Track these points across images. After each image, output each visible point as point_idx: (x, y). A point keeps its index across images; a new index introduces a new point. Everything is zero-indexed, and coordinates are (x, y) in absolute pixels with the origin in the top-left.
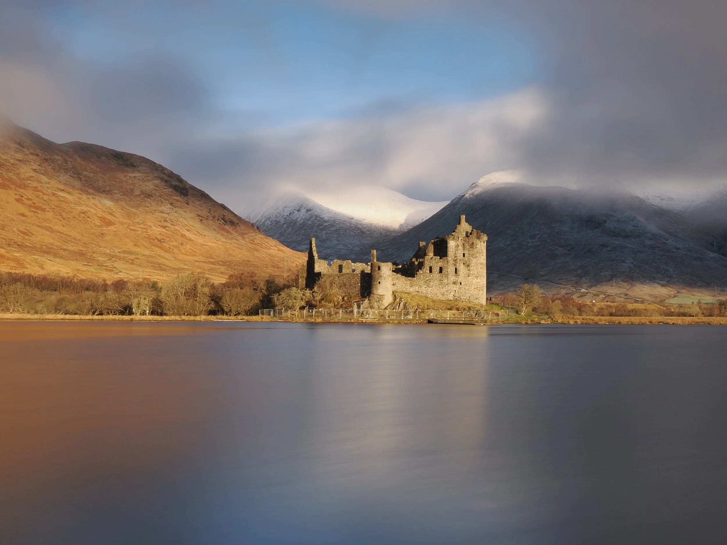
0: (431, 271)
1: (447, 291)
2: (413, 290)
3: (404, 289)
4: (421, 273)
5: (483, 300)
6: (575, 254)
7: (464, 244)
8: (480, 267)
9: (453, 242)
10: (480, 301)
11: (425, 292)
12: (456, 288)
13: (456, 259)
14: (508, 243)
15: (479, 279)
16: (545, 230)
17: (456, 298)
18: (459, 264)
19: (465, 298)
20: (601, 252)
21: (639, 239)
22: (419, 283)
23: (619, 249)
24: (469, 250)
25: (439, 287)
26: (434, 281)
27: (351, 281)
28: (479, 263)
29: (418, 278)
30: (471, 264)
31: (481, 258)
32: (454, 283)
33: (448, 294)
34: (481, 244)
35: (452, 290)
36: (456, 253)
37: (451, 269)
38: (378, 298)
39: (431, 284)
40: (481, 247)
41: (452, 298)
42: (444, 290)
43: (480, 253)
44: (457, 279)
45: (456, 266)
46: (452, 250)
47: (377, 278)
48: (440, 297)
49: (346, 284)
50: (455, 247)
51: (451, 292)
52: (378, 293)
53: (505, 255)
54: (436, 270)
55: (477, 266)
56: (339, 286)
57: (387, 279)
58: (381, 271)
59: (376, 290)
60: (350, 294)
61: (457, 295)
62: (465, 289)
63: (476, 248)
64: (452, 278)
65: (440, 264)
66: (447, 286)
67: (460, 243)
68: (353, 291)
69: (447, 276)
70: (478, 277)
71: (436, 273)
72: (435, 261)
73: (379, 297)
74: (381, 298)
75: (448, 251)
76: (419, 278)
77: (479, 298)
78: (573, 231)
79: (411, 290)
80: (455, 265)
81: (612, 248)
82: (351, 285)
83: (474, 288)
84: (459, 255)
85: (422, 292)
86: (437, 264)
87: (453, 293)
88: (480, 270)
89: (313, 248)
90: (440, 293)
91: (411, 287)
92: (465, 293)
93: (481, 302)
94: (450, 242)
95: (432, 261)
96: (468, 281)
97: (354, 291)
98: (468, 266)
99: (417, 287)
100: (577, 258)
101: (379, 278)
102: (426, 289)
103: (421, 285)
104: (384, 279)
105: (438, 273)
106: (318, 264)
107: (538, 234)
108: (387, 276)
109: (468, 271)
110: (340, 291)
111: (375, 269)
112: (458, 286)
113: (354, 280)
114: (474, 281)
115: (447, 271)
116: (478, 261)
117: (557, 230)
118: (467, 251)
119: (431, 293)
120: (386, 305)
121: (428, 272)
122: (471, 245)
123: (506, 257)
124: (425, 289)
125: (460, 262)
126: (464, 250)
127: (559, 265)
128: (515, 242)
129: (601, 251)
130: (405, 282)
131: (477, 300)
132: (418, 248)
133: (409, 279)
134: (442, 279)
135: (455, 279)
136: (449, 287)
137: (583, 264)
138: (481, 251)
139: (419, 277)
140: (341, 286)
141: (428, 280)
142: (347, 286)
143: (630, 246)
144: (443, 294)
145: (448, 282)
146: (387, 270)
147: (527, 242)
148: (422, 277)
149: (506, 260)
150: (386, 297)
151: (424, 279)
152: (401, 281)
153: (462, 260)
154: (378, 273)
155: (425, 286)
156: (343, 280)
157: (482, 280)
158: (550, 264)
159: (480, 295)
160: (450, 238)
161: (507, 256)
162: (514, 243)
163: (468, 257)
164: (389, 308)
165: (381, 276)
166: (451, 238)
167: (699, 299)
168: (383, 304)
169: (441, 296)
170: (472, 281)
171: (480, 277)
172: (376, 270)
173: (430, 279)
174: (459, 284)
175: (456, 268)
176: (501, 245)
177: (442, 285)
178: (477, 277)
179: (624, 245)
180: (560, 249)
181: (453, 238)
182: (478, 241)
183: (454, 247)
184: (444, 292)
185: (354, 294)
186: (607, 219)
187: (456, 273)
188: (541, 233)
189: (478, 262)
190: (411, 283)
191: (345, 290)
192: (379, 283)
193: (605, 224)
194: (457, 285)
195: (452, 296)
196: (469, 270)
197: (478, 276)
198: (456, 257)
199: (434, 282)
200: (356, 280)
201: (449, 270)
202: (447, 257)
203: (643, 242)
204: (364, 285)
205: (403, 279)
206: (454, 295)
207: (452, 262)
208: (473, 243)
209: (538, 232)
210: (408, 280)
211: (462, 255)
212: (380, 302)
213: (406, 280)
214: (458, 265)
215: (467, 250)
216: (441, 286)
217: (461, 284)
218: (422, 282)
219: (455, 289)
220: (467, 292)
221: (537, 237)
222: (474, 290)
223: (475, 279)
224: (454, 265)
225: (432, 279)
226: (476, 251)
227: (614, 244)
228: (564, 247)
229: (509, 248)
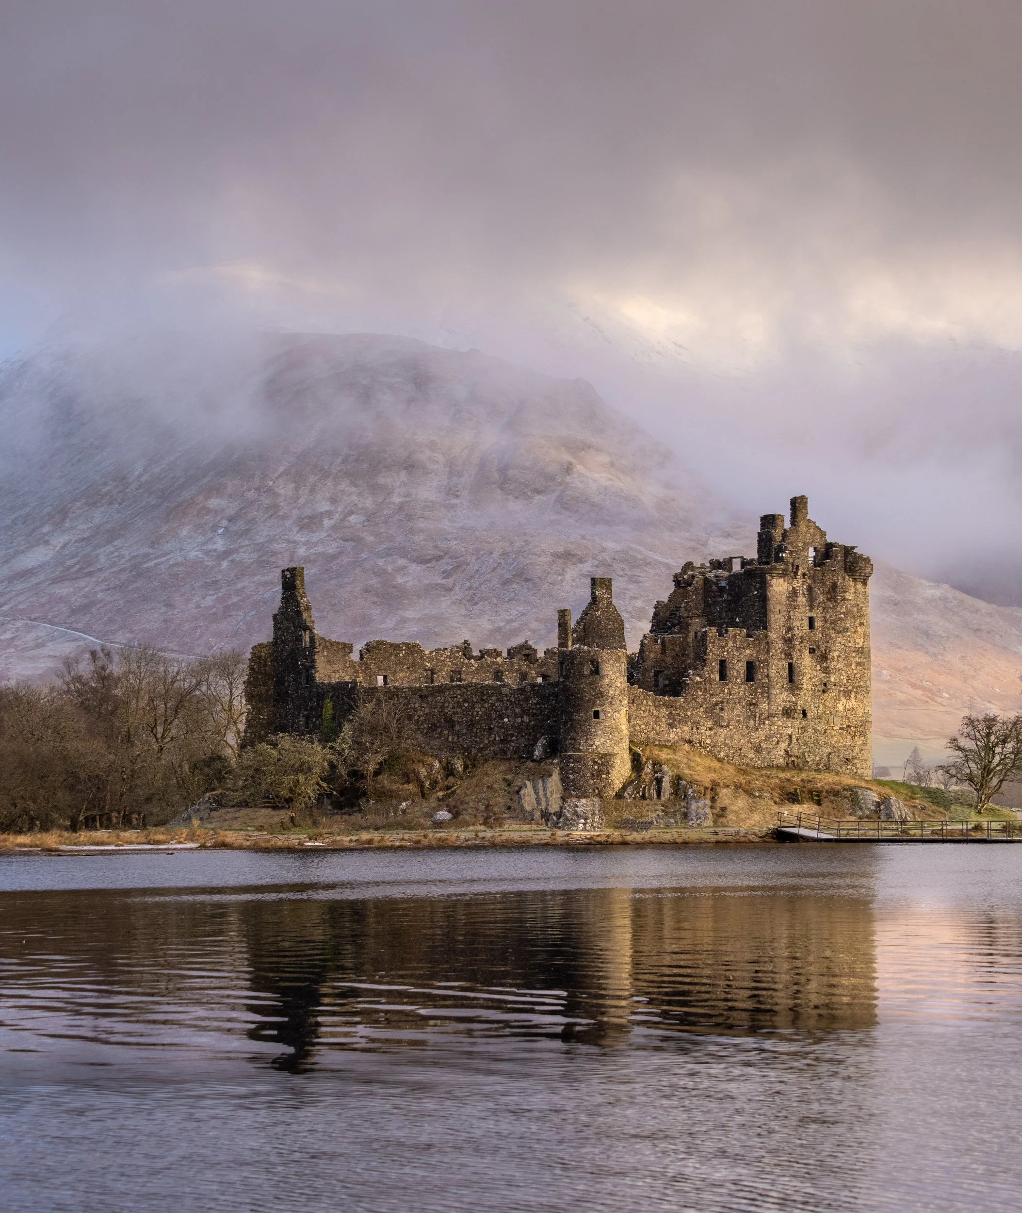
0: (723, 676)
1: (768, 738)
2: (677, 738)
3: (652, 735)
4: (697, 683)
5: (864, 766)
6: (470, 588)
7: (810, 589)
8: (856, 662)
9: (781, 581)
10: (857, 768)
11: (709, 741)
12: (791, 727)
13: (790, 635)
14: (220, 544)
15: (853, 700)
16: (354, 498)
17: (793, 761)
18: (798, 654)
19: (818, 759)
20: (562, 581)
21: (687, 534)
22: (692, 714)
23: (623, 570)
24: (824, 608)
25: (747, 727)
26: (733, 709)
27: (473, 708)
28: (852, 649)
29: (689, 698)
30: (830, 651)
31: (856, 632)
32: (788, 713)
33: (771, 746)
34: (856, 589)
35: (781, 734)
36: (789, 618)
37: (777, 668)
38: (595, 762)
39: (725, 715)
40: (856, 598)
41: (781, 760)
42: (761, 734)
43: (854, 617)
44: (794, 699)
45: (792, 659)
46: (778, 607)
47: (589, 701)
48: (751, 759)
49: (455, 719)
50: (788, 598)
51: (778, 742)
52: (594, 747)
53: (211, 592)
54: (738, 669)
55: (846, 657)
56: (429, 728)
57: (618, 702)
58: (602, 678)
59: (587, 739)
60: (470, 753)
61: (795, 751)
62: (816, 730)
63: (844, 599)
64: (781, 697)
65: (748, 651)
66: (767, 722)
67: (799, 584)
68: (482, 741)
69: (767, 690)
70: (851, 691)
71: (739, 680)
72: (734, 642)
73: (599, 762)
74: (605, 761)
75: (771, 610)
76: (693, 699)
77: (854, 758)
78: (454, 501)
79: (672, 736)
80: (789, 655)
81: (597, 566)
82: (472, 724)
83: (840, 729)
84: (799, 625)
85: (700, 743)
86: (741, 654)
87: (783, 745)
88: (855, 672)
89: (299, 599)
90: (750, 745)
91: (671, 726)
92: (817, 742)
93: (859, 771)
94: (774, 581)
95: (727, 645)
96: (824, 704)
97: (486, 742)
98: (824, 658)
99: (686, 728)
100: (476, 604)
101: (595, 702)
102: (712, 732)
103: (697, 719)
104: (611, 703)
105: (742, 683)
106: (325, 653)
107: (329, 514)
108: (617, 693)
109: (823, 675)
110: (433, 742)
111: (579, 672)
112: (797, 723)
113: (486, 705)
114: (840, 707)
115: (768, 676)
116: (850, 642)
117: (396, 499)
118: (821, 609)
119: (725, 744)
120: (618, 785)
121: (717, 677)
122: (829, 592)
123: (215, 597)
124: (708, 733)
125: (802, 645)
126: (811, 608)
127: (415, 629)
128: (247, 542)
129: (560, 578)
130: (655, 713)
131: (849, 767)
132: (589, 600)
133: (665, 701)
134: (754, 701)
135: (789, 701)
136: (773, 724)
137: (502, 624)
138: (855, 609)
139: (693, 695)
140: (434, 727)
141: (717, 704)
142: (457, 728)
143: (657, 558)
144: (758, 749)
145: (770, 711)
146: (618, 674)
147: (289, 542)
148: (700, 693)
149: (214, 610)
150: (617, 761)
151: (705, 699)
152: (643, 709)
153: (807, 638)
154: (590, 684)
155: (710, 724)
156: (443, 707)
157: (862, 702)
158: (382, 626)
159: (857, 750)
160: (776, 569)
161: (220, 595)
162: (243, 546)
163: (823, 628)
164: (630, 796)
165: (601, 693)
166: (779, 570)
167: (912, 749)
168: (610, 784)
169: (751, 755)
170: (835, 707)
171: (856, 692)
172: (586, 673)
173: (723, 702)
174: (801, 715)
175: (790, 665)
176: (193, 554)
177: (755, 721)
178: (847, 694)
179: (639, 556)
180: (415, 568)
181: (784, 570)
182: (847, 577)
183: (784, 597)
184: (760, 742)
185: (487, 752)
186: (574, 461)
187: (791, 680)
188: (340, 509)
189: (850, 644)
190: (671, 713)
191: (450, 739)
192: (596, 715)
193: (568, 479)
194: (793, 718)
195: (782, 753)
196: (826, 671)
197: (850, 688)
198: (790, 629)
199: (733, 712)
200: (493, 705)
201: (773, 673)
202: (765, 628)
203: (702, 545)
204: (523, 722)
205: (650, 703)
206: (786, 751)
207: (780, 645)
208: (834, 586)
209: (325, 507)
210: (664, 705)
211: (806, 622)
212: (604, 776)
213: (657, 704)
214: (795, 655)
215: (819, 607)
216: (752, 722)
217: (805, 714)
218: (702, 710)
219: (790, 732)
220: (822, 739)
221: (327, 523)
222: (841, 734)
223: (843, 700)
224: (786, 654)
225: (727, 702)
226: (844, 610)
227: (604, 550)
228: (429, 561)
229: (225, 564)
